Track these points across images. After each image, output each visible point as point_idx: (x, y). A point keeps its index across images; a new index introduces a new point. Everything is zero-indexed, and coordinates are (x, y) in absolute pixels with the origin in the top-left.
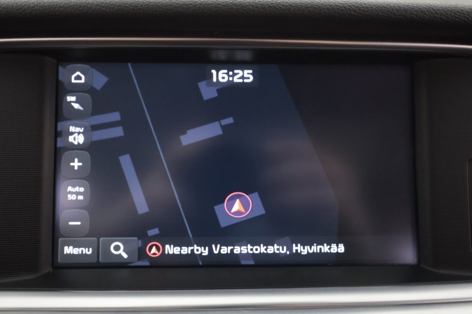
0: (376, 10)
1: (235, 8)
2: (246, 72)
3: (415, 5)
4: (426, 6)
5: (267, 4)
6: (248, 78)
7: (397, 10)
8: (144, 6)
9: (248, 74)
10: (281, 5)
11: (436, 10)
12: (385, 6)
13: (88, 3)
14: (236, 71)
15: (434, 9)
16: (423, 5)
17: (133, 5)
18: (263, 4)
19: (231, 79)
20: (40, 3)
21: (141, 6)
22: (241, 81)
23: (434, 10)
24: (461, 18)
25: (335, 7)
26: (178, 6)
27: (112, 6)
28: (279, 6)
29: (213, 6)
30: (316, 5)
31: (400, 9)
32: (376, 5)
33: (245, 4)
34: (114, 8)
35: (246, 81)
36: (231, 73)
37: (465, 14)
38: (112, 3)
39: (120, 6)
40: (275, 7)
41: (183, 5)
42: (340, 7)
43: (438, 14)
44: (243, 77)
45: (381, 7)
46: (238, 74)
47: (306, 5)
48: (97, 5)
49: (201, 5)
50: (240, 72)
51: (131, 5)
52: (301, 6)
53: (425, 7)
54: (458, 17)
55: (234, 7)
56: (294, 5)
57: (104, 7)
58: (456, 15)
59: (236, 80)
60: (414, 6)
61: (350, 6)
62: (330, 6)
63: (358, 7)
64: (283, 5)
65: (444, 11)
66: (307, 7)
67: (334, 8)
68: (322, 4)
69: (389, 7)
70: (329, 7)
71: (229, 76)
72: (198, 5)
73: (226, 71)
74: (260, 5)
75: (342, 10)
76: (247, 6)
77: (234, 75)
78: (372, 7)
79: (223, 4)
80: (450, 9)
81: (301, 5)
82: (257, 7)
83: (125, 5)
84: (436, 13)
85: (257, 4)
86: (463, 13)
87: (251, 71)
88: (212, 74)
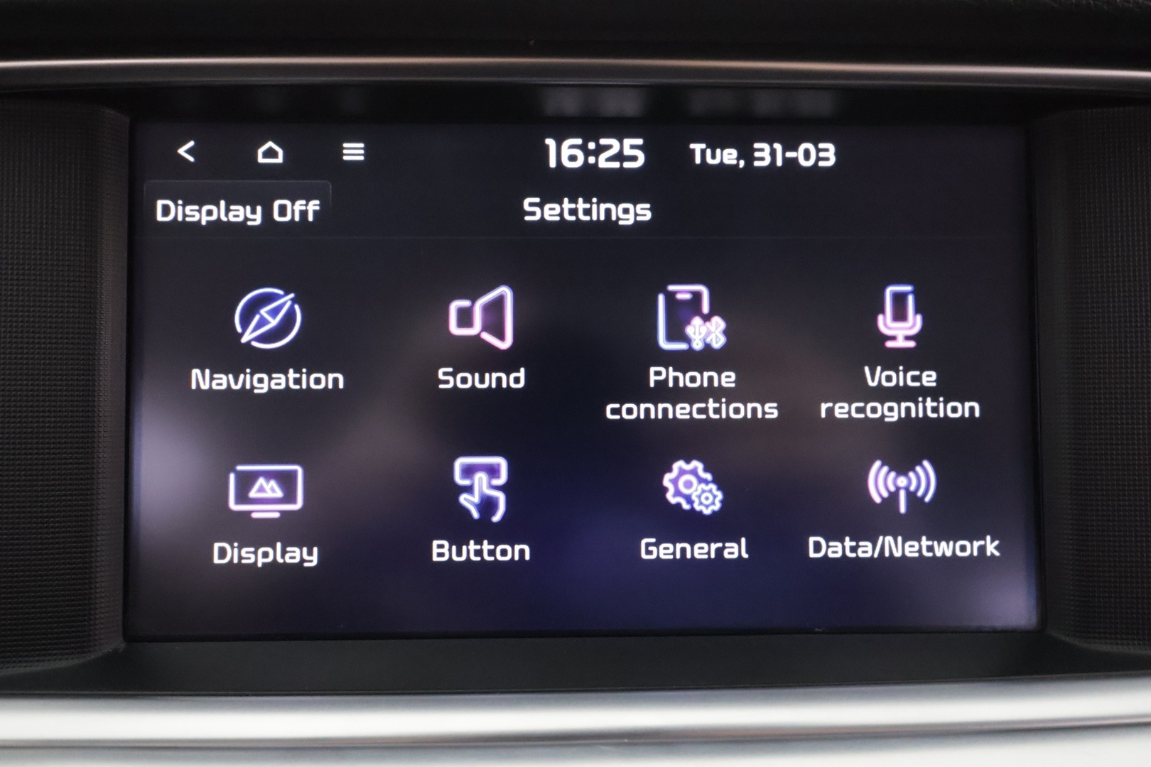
2: (628, 142)
6: (634, 158)
9: (633, 147)
14: (603, 141)
19: (592, 160)
22: (616, 165)
35: (627, 165)
36: (592, 146)
44: (620, 157)
46: (609, 147)
50: (614, 142)
59: (603, 163)
71: (587, 153)
73: (579, 141)
77: (600, 149)
87: (640, 142)
88: (547, 148)
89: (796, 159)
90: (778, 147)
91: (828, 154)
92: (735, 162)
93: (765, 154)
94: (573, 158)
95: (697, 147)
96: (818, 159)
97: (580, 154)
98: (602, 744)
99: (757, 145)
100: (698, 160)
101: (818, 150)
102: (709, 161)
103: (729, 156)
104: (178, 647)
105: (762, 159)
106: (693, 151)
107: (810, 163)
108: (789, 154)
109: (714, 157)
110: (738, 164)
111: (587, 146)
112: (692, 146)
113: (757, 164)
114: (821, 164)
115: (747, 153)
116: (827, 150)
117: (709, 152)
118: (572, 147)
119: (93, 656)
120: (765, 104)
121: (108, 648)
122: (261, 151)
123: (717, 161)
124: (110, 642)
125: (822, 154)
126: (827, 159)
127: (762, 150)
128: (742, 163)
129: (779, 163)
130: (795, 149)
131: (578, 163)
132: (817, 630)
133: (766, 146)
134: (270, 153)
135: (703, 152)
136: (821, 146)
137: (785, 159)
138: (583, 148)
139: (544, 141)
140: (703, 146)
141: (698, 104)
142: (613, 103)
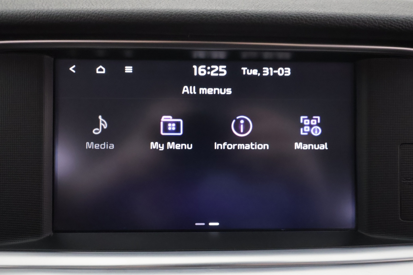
0: (324, 20)
1: (205, 18)
2: (221, 67)
3: (357, 15)
4: (367, 16)
5: (232, 15)
6: (223, 72)
7: (342, 20)
8: (128, 15)
9: (223, 69)
10: (244, 15)
11: (375, 20)
12: (332, 16)
13: (81, 13)
14: (213, 67)
15: (373, 19)
16: (364, 15)
17: (119, 15)
18: (229, 15)
19: (209, 73)
20: (39, 13)
21: (126, 16)
22: (217, 75)
23: (373, 20)
24: (396, 26)
25: (290, 17)
26: (157, 16)
27: (101, 16)
28: (242, 17)
29: (186, 17)
30: (273, 16)
31: (345, 19)
32: (324, 15)
33: (213, 14)
34: (102, 18)
35: (221, 75)
36: (209, 68)
37: (400, 23)
38: (101, 14)
39: (107, 16)
40: (239, 17)
41: (161, 15)
42: (294, 17)
43: (376, 23)
44: (218, 72)
45: (328, 17)
46: (214, 69)
47: (265, 15)
48: (88, 15)
49: (176, 15)
50: (216, 67)
51: (117, 15)
52: (260, 16)
53: (366, 17)
54: (394, 25)
55: (204, 17)
56: (255, 16)
57: (94, 16)
58: (392, 25)
59: (213, 74)
60: (356, 16)
61: (302, 16)
62: (285, 16)
63: (309, 17)
64: (245, 16)
65: (382, 20)
66: (266, 18)
67: (289, 18)
68: (278, 15)
69: (335, 17)
70: (285, 17)
71: (207, 71)
72: (173, 15)
73: (204, 66)
74: (227, 15)
75: (295, 20)
76: (215, 16)
77: (212, 69)
78: (321, 17)
79: (194, 15)
80: (387, 19)
81: (261, 15)
82: (223, 17)
83: (111, 15)
84: (375, 22)
85: (224, 15)
86: (398, 22)
87: (225, 67)
88: (194, 69)
89: (277, 73)
90: (271, 69)
92: (257, 74)
94: (202, 72)
95: (244, 69)
96: (285, 73)
97: (205, 71)
99: (264, 68)
100: (244, 73)
101: (285, 70)
102: (248, 73)
103: (255, 72)
105: (266, 73)
107: (281, 75)
108: (275, 72)
109: (250, 72)
110: (258, 75)
111: (207, 68)
112: (242, 68)
113: (264, 75)
114: (286, 75)
115: (261, 71)
116: (287, 70)
117: (248, 70)
118: (202, 68)
119: (42, 238)
120: (267, 55)
121: (47, 235)
122: (98, 69)
123: (250, 74)
124: (48, 233)
125: (286, 72)
126: (287, 73)
127: (266, 70)
128: (259, 74)
129: (272, 74)
130: (277, 70)
131: (204, 74)
132: (282, 230)
133: (267, 69)
134: (101, 70)
135: (246, 71)
139: (193, 66)
140: (246, 68)
141: (244, 55)
142: (216, 55)
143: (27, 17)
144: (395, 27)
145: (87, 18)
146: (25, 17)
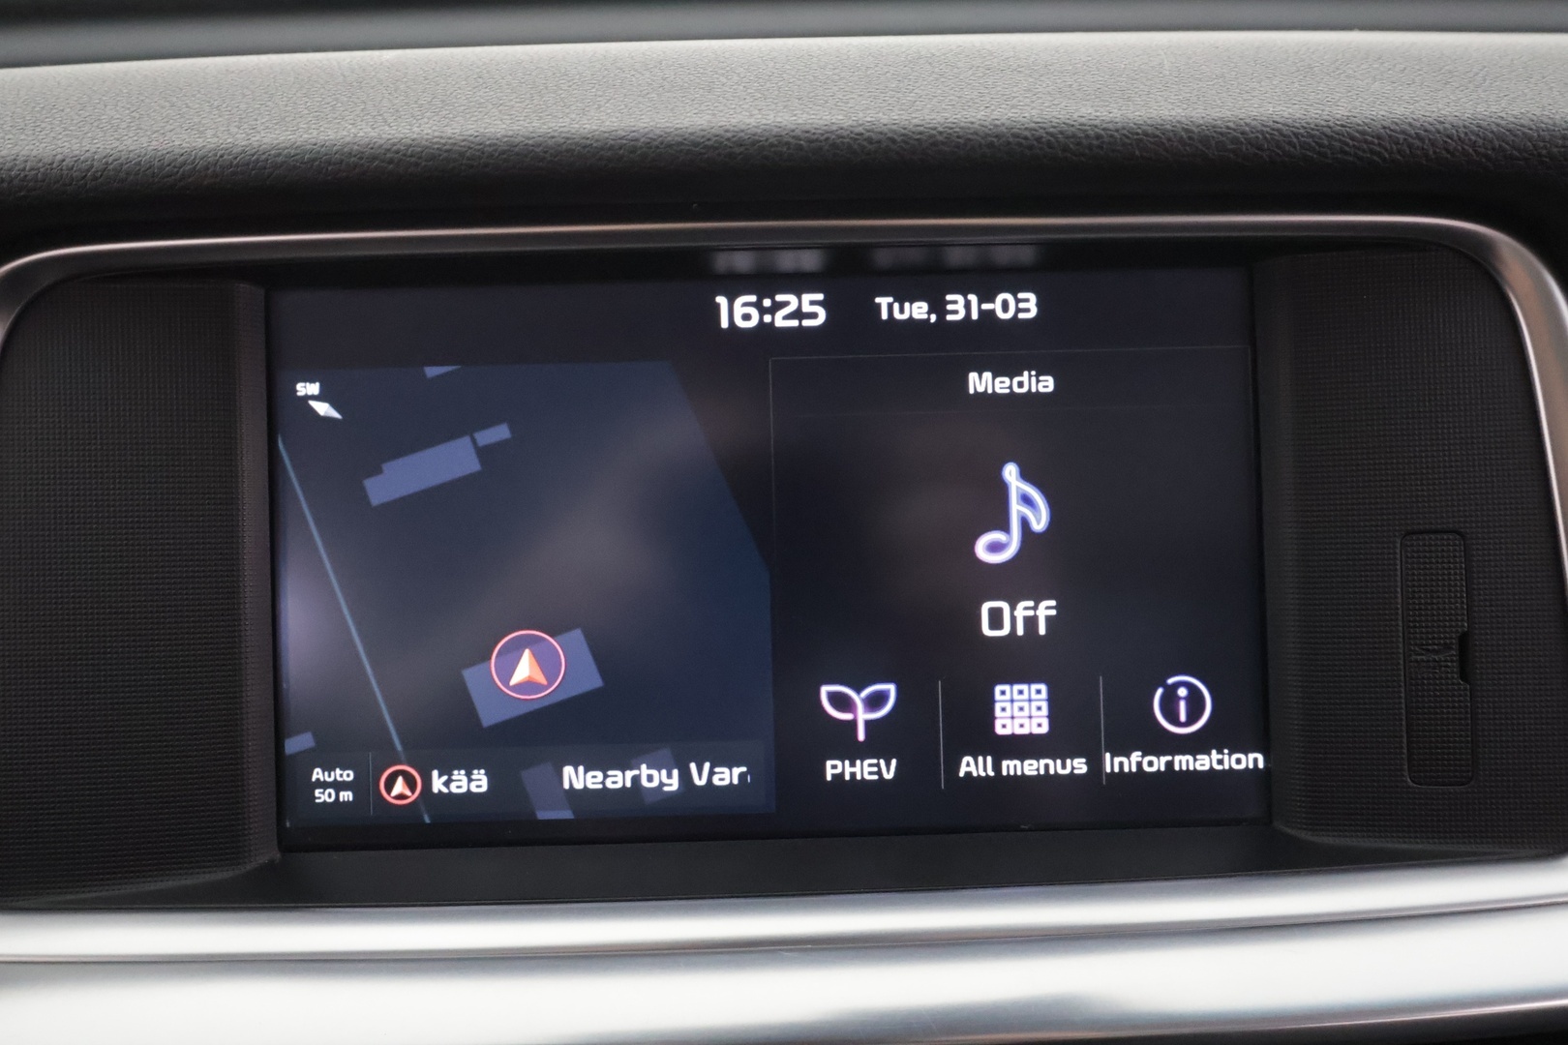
0: (1124, 144)
1: (740, 154)
2: (807, 298)
3: (1231, 125)
4: (1263, 125)
5: (827, 139)
6: (814, 316)
7: (1181, 140)
8: (497, 154)
9: (812, 303)
10: (865, 140)
11: (1289, 136)
12: (1150, 130)
13: (350, 153)
14: (779, 298)
15: (1285, 133)
16: (1254, 123)
17: (468, 154)
18: (817, 140)
19: (767, 318)
20: (221, 156)
21: (491, 155)
22: (794, 323)
23: (1284, 136)
24: (1360, 153)
25: (1011, 140)
26: (588, 152)
27: (413, 159)
28: (859, 144)
29: (681, 151)
30: (958, 137)
31: (1190, 138)
32: (1124, 128)
33: (767, 140)
34: (417, 164)
35: (806, 323)
36: (767, 303)
37: (1373, 143)
38: (412, 151)
39: (433, 157)
40: (849, 146)
41: (602, 149)
42: (1026, 138)
43: (1295, 147)
44: (798, 314)
45: (1138, 134)
46: (786, 304)
47: (932, 136)
48: (374, 158)
49: (651, 148)
50: (792, 298)
51: (462, 154)
52: (918, 140)
53: (1260, 128)
54: (1352, 151)
55: (737, 150)
56: (899, 139)
57: (391, 161)
58: (1347, 149)
59: (780, 321)
60: (1228, 128)
61: (1051, 135)
62: (996, 136)
63: (1074, 136)
64: (870, 140)
65: (1313, 136)
66: (935, 144)
67: (1009, 143)
68: (976, 133)
69: (1158, 133)
70: (995, 140)
71: (762, 311)
72: (641, 148)
73: (753, 298)
74: (811, 141)
75: (1031, 147)
76: (772, 145)
77: (777, 306)
78: (1112, 136)
79: (707, 143)
80: (1328, 131)
81: (918, 137)
82: (800, 148)
83: (445, 154)
84: (1290, 143)
85: (800, 140)
86: (1366, 141)
87: (820, 297)
88: (718, 306)
89: (992, 312)
90: (973, 298)
91: (1029, 305)
92: (925, 316)
93: (960, 306)
94: (747, 317)
95: (883, 301)
96: (1018, 310)
97: (754, 312)
98: (787, 950)
99: (949, 297)
100: (884, 316)
101: (1018, 301)
102: (897, 315)
103: (919, 310)
104: (335, 856)
105: (955, 312)
106: (879, 305)
107: (1009, 315)
108: (986, 306)
109: (902, 311)
110: (929, 319)
111: (762, 303)
112: (878, 300)
113: (949, 317)
114: (1021, 316)
115: (938, 306)
116: (1027, 300)
117: (896, 306)
118: (745, 304)
120: (956, 257)
121: (263, 859)
123: (905, 316)
124: (265, 853)
125: (1022, 305)
126: (1027, 310)
127: (955, 302)
128: (933, 318)
129: (975, 316)
130: (992, 300)
131: (753, 323)
132: (1023, 827)
133: (959, 298)
135: (890, 306)
136: (1021, 295)
137: (981, 312)
138: (758, 305)
139: (714, 299)
140: (891, 300)
141: (883, 258)
142: (788, 261)
143: (184, 172)
144: (1356, 155)
145: (368, 167)
146: (178, 172)
